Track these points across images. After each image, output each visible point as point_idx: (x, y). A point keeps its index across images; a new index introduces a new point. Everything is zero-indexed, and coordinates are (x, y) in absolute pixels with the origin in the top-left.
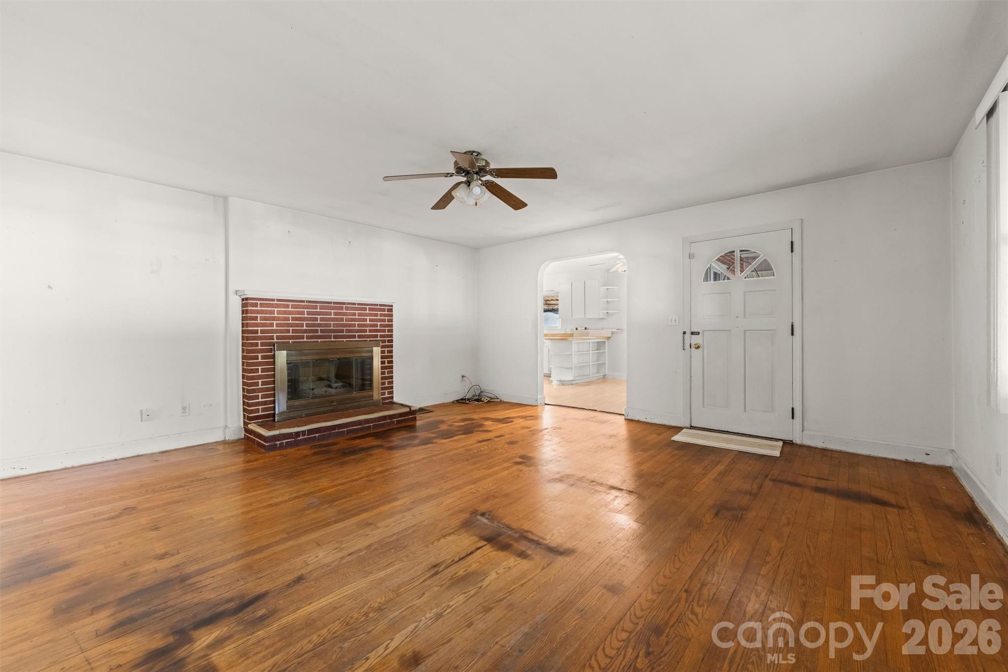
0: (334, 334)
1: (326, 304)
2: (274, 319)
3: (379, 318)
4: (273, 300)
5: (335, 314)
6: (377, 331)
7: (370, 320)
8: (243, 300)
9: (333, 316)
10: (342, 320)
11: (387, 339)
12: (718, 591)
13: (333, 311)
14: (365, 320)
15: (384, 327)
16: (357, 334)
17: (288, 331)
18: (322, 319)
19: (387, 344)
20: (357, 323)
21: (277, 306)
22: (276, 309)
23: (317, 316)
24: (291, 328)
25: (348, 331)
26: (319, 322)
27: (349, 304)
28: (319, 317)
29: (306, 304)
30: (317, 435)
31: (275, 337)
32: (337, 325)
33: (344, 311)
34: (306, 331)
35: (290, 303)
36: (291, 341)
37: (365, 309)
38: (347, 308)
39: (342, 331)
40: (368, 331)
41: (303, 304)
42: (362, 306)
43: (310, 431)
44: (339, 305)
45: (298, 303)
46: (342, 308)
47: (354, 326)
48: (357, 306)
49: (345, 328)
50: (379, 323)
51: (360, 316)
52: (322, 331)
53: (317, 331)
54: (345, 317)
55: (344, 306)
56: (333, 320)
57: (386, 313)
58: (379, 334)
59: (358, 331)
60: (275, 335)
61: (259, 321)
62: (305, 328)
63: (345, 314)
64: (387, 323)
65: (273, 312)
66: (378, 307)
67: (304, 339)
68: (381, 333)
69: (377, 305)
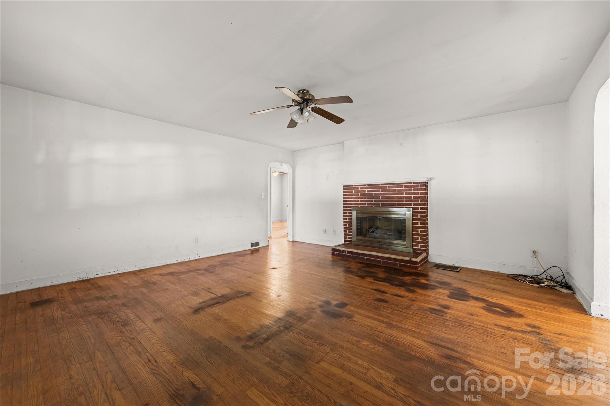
0: (382, 203)
1: (377, 186)
2: (353, 195)
3: (413, 192)
4: (352, 186)
5: (382, 191)
6: (412, 201)
7: (406, 194)
8: (344, 186)
9: (381, 192)
10: (386, 194)
11: (420, 207)
12: (121, 348)
13: (381, 189)
14: (402, 194)
15: (417, 198)
16: (396, 203)
17: (358, 201)
18: (375, 194)
19: (419, 210)
20: (396, 196)
21: (354, 188)
22: (353, 190)
23: (372, 193)
24: (360, 199)
25: (390, 201)
26: (373, 196)
27: (390, 184)
28: (373, 193)
29: (367, 186)
30: (351, 255)
31: (353, 204)
32: (384, 197)
33: (388, 189)
34: (367, 201)
35: (360, 187)
36: (360, 206)
37: (402, 187)
38: (389, 187)
39: (386, 201)
40: (404, 201)
41: (365, 186)
42: (400, 185)
43: (349, 252)
44: (385, 185)
45: (363, 186)
46: (386, 187)
47: (394, 197)
48: (396, 185)
49: (388, 199)
50: (413, 196)
51: (398, 191)
52: (375, 201)
53: (372, 201)
54: (388, 192)
55: (388, 186)
56: (381, 194)
57: (419, 188)
58: (413, 203)
59: (397, 201)
60: (353, 203)
61: (347, 196)
62: (366, 199)
63: (388, 191)
64: (419, 195)
65: (352, 192)
66: (413, 184)
67: (366, 205)
68: (414, 203)
69: (411, 183)
